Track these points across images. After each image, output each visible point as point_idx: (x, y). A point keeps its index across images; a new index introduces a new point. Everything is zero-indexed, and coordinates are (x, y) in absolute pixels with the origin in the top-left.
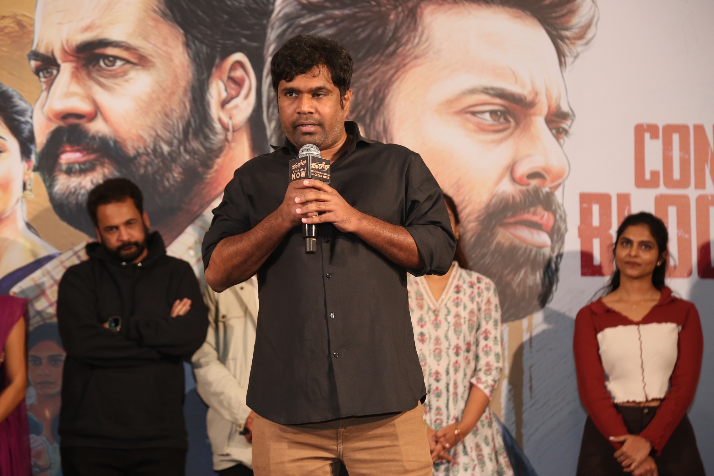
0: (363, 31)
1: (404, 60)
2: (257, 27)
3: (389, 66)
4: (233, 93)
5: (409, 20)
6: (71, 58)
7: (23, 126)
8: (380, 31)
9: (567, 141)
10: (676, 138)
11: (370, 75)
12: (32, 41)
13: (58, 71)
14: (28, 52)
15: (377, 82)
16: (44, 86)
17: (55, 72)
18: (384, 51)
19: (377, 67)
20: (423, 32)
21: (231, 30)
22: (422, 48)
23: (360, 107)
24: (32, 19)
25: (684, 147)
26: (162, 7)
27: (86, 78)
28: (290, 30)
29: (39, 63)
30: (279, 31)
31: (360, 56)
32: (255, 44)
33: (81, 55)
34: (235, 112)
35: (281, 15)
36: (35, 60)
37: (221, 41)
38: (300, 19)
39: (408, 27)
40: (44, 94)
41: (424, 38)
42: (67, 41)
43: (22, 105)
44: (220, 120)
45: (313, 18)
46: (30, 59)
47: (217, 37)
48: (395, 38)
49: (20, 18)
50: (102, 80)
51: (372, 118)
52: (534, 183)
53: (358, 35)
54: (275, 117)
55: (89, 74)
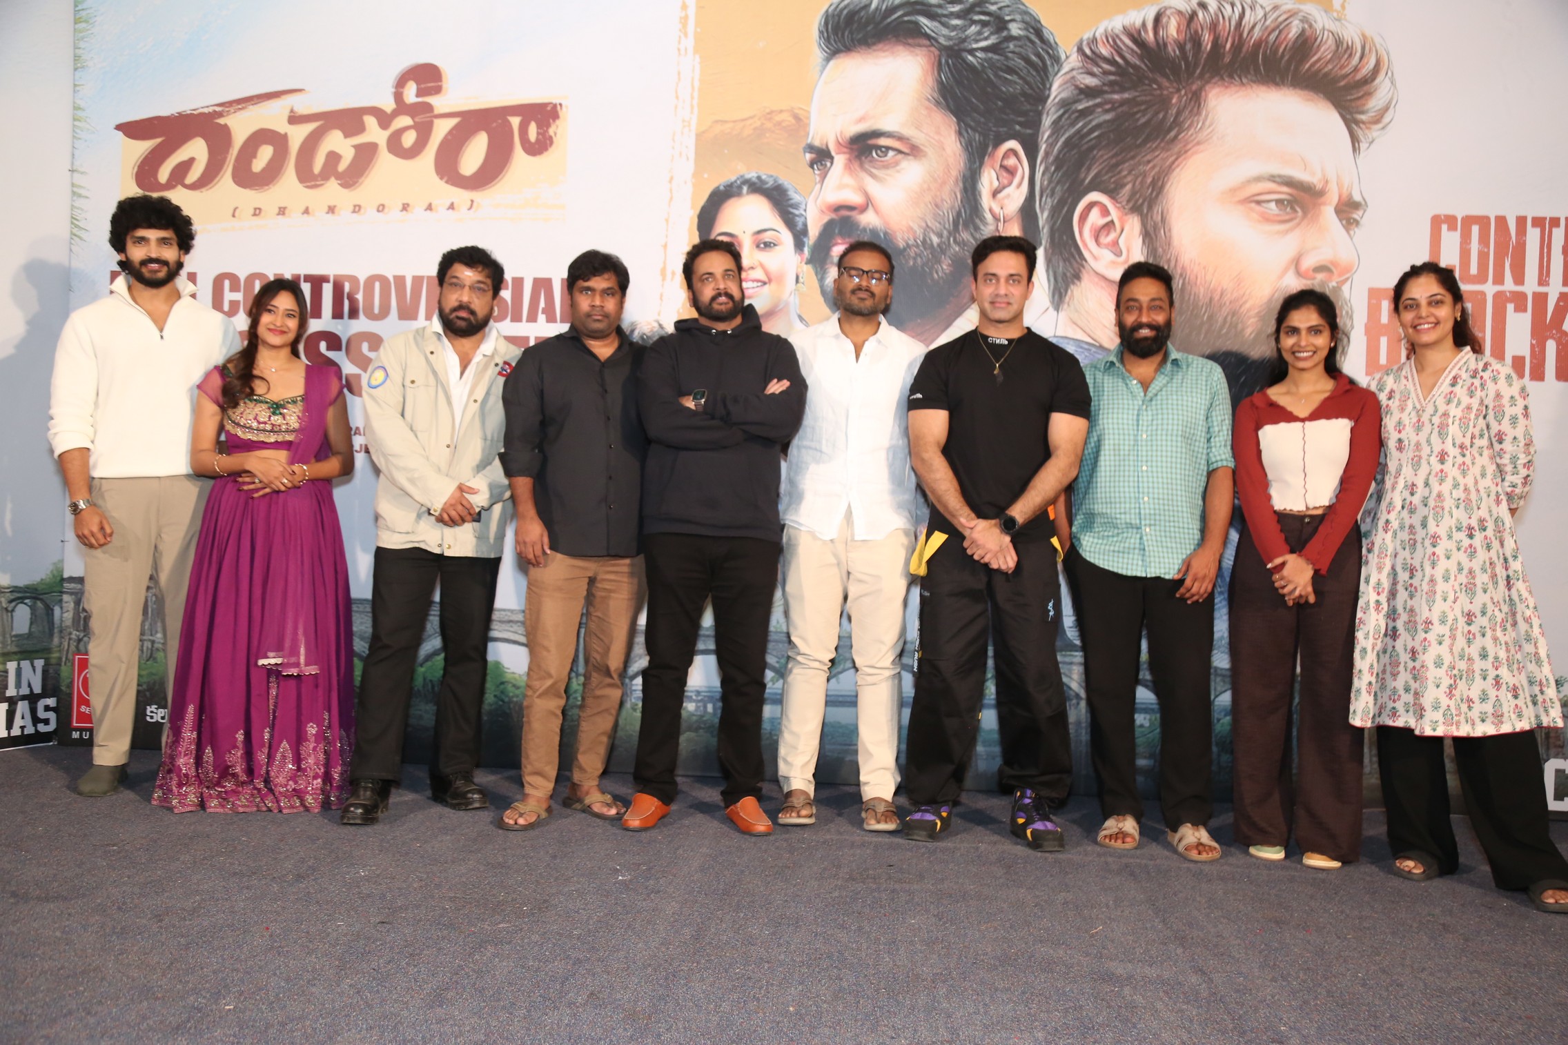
0: (1144, 116)
1: (1185, 146)
2: (1031, 114)
3: (1169, 153)
4: (1006, 182)
5: (1193, 103)
6: (845, 150)
7: (797, 219)
8: (1161, 116)
9: (1358, 232)
10: (1475, 230)
11: (1149, 162)
12: (808, 134)
13: (832, 163)
14: (803, 145)
15: (1157, 169)
16: (818, 179)
17: (828, 164)
18: (1165, 137)
19: (1157, 153)
20: (1207, 116)
21: (1004, 117)
22: (1206, 133)
23: (1138, 196)
24: (809, 112)
25: (1484, 240)
26: (936, 95)
27: (858, 169)
28: (1066, 116)
29: (813, 156)
30: (1055, 117)
31: (1138, 142)
32: (1029, 131)
33: (855, 147)
34: (1006, 201)
35: (1057, 100)
36: (810, 152)
37: (994, 129)
38: (1076, 105)
39: (1191, 111)
40: (818, 186)
41: (1207, 123)
42: (841, 133)
43: (795, 197)
44: (991, 210)
45: (1091, 103)
46: (805, 152)
47: (991, 125)
48: (1177, 123)
49: (796, 111)
50: (874, 171)
51: (1150, 208)
52: (1320, 277)
53: (1138, 119)
54: (1048, 206)
55: (862, 166)
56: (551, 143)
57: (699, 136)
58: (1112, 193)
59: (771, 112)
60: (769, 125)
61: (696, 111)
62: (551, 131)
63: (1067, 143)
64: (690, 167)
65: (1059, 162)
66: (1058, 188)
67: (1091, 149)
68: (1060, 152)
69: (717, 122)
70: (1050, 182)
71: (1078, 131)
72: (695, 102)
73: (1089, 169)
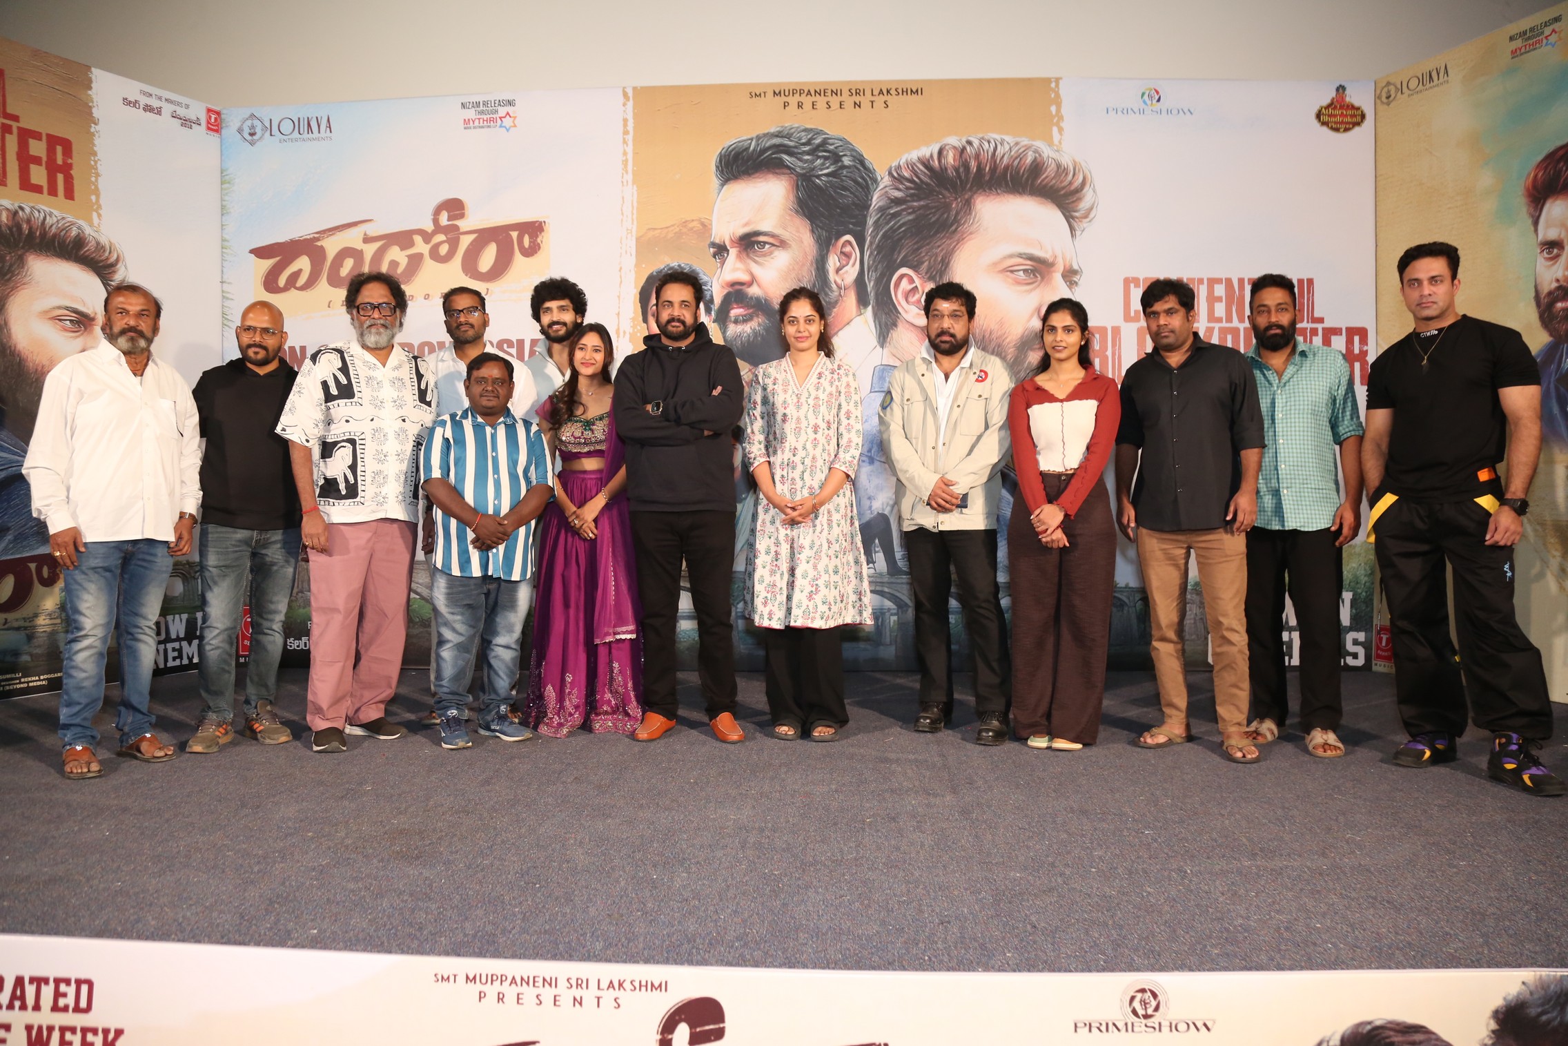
0: (934, 216)
1: (962, 235)
2: (860, 217)
3: (952, 240)
4: (844, 263)
5: (966, 207)
6: (736, 245)
7: (706, 293)
8: (945, 216)
9: (1077, 290)
11: (939, 247)
12: (711, 235)
13: (728, 254)
14: (708, 243)
15: (944, 251)
16: (719, 265)
17: (726, 255)
18: (949, 230)
19: (944, 241)
20: (975, 216)
21: (842, 220)
22: (975, 227)
23: (933, 269)
24: (711, 221)
26: (795, 207)
27: (746, 257)
28: (883, 218)
29: (715, 250)
30: (875, 218)
31: (931, 234)
32: (858, 229)
33: (743, 243)
34: (845, 276)
35: (876, 207)
36: (713, 248)
37: (835, 228)
38: (889, 210)
39: (965, 213)
40: (719, 270)
41: (976, 220)
42: (733, 234)
43: (703, 279)
44: (836, 282)
45: (899, 208)
46: (709, 248)
47: (833, 225)
48: (956, 220)
49: (703, 220)
50: (757, 258)
51: (941, 277)
53: (930, 219)
54: (873, 278)
55: (748, 255)
56: (539, 248)
57: (638, 239)
58: (915, 268)
59: (686, 222)
60: (684, 230)
61: (635, 223)
62: (539, 240)
63: (884, 236)
64: (633, 260)
65: (880, 248)
66: (879, 266)
67: (900, 239)
68: (880, 241)
69: (649, 229)
70: (874, 261)
71: (891, 228)
72: (635, 216)
73: (899, 252)
